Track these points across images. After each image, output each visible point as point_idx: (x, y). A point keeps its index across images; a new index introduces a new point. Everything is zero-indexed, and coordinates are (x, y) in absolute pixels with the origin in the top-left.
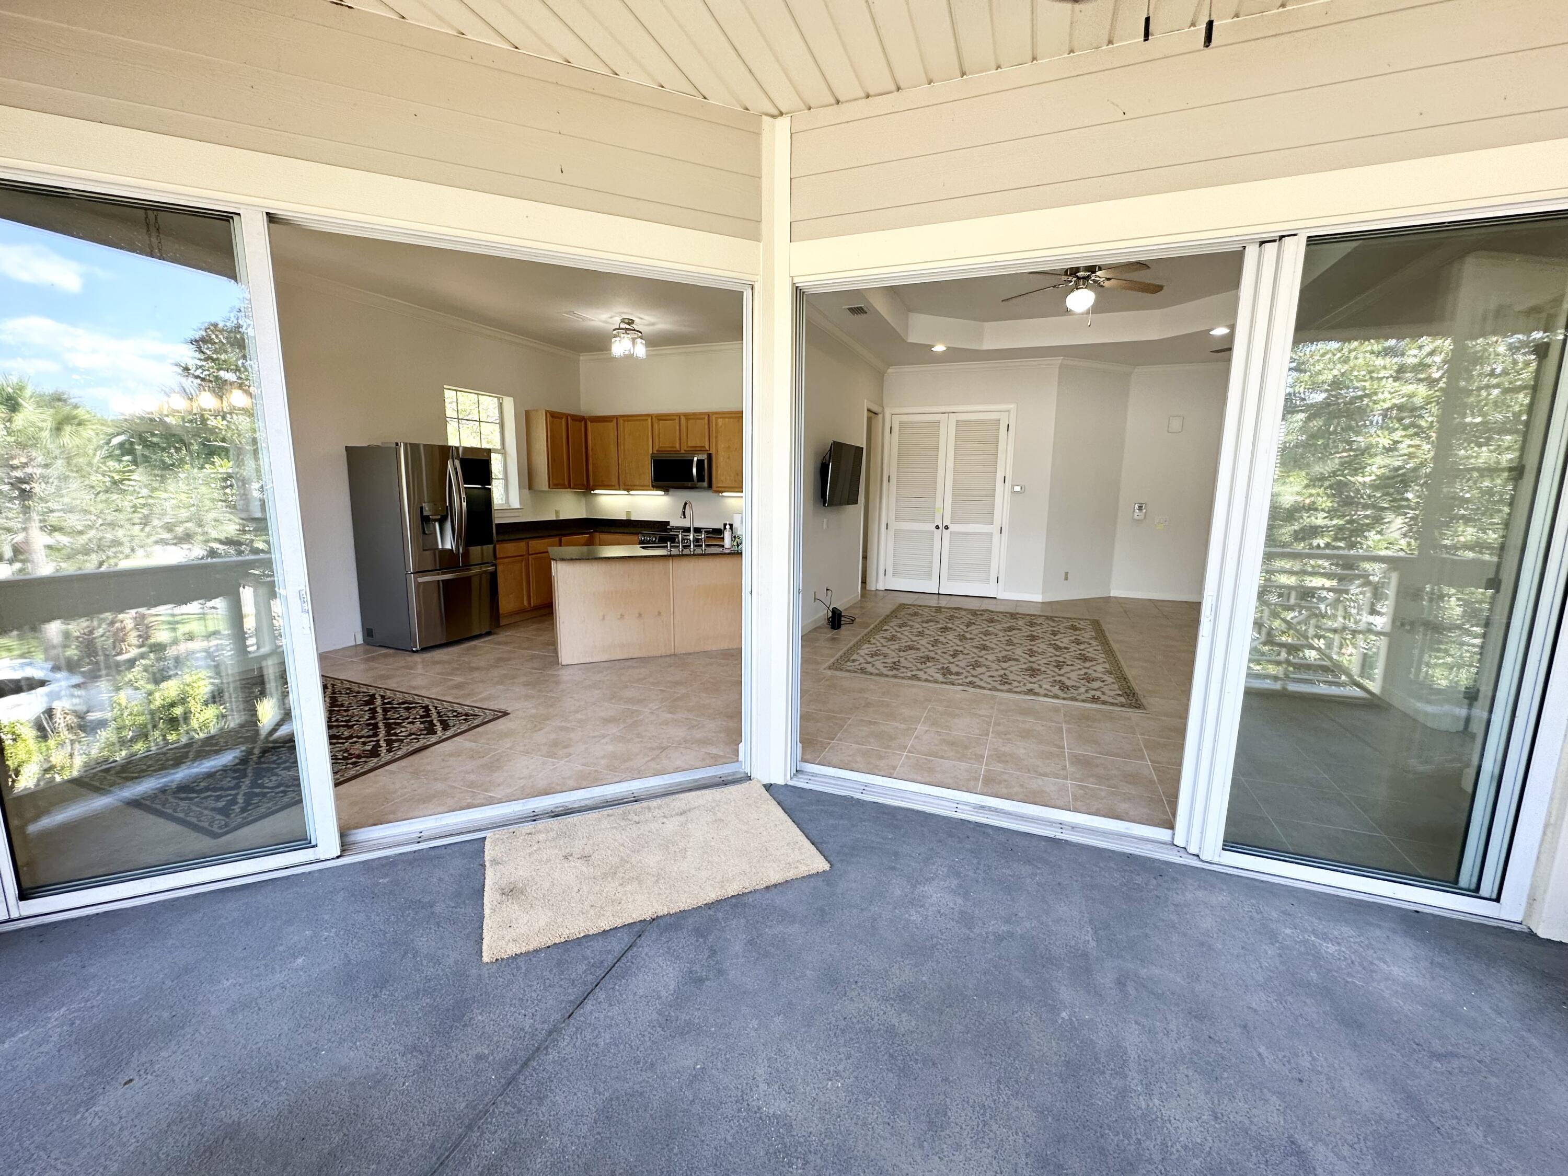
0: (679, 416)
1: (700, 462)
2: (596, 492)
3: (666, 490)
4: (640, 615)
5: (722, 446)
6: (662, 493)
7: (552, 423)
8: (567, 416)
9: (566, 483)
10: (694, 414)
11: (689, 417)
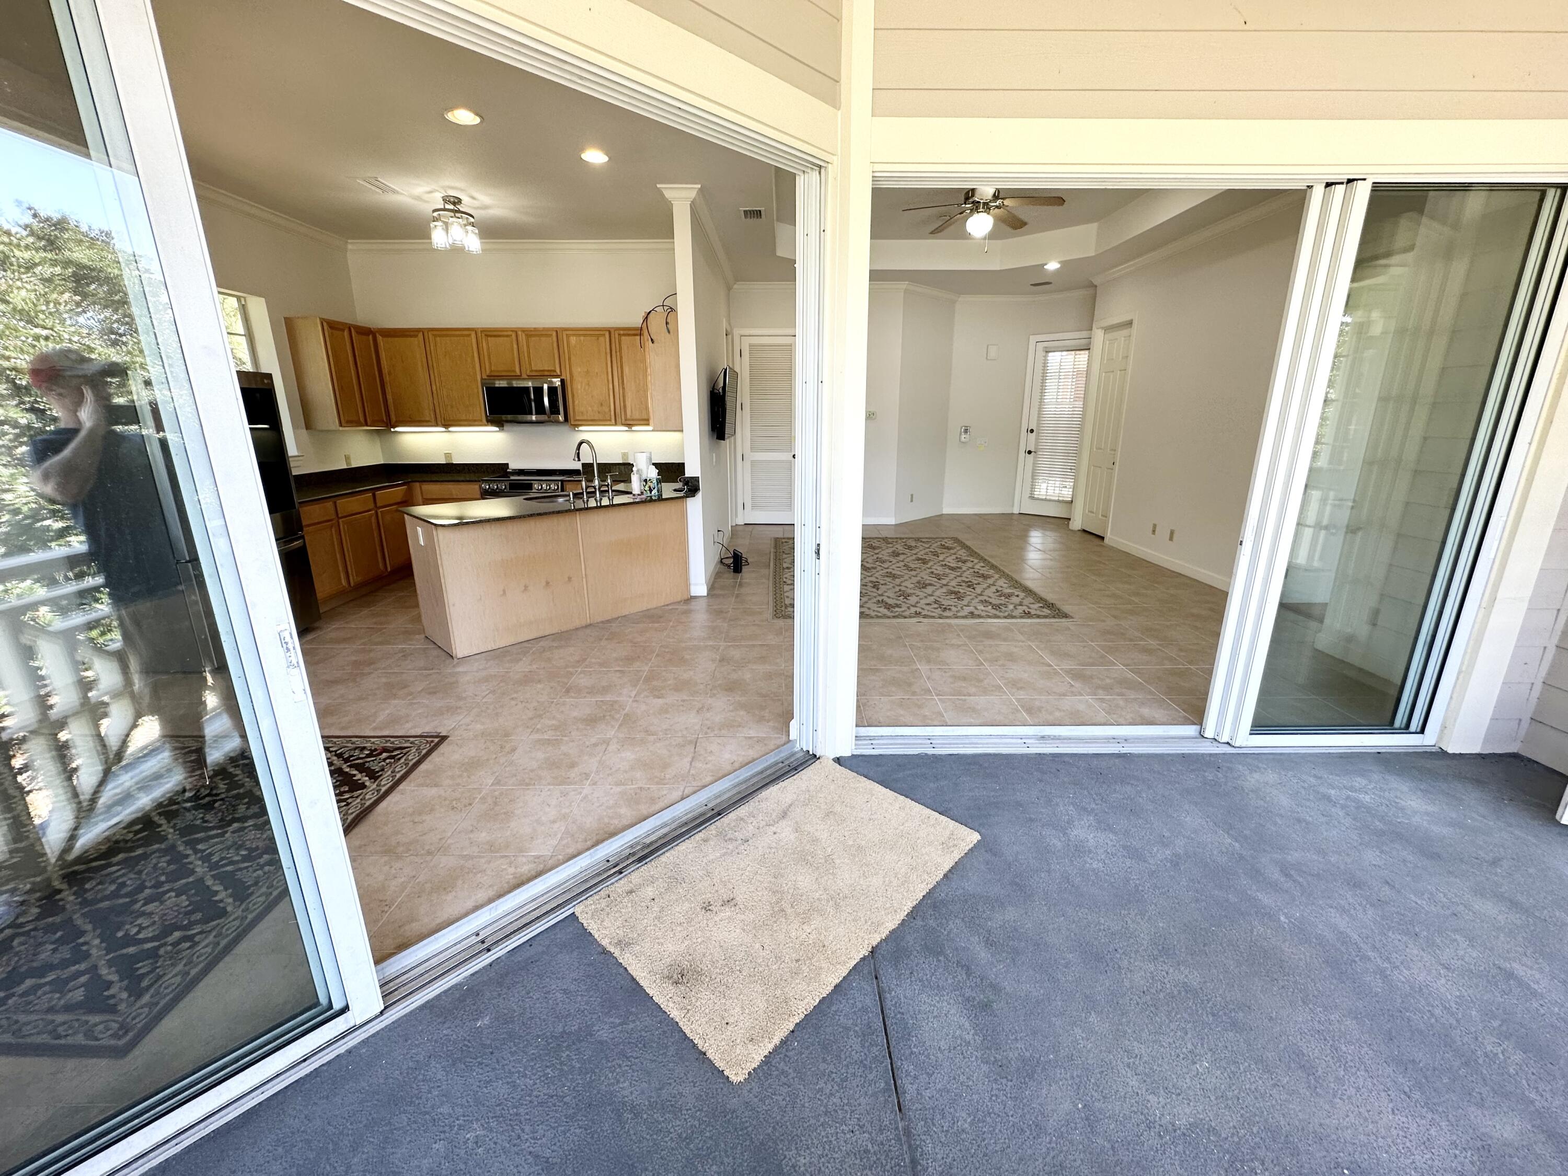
0: (515, 331)
1: (552, 391)
2: (398, 429)
3: (500, 424)
4: (548, 583)
5: (577, 370)
6: (497, 429)
7: (331, 336)
8: (350, 327)
9: (362, 419)
10: (535, 329)
11: (531, 333)
